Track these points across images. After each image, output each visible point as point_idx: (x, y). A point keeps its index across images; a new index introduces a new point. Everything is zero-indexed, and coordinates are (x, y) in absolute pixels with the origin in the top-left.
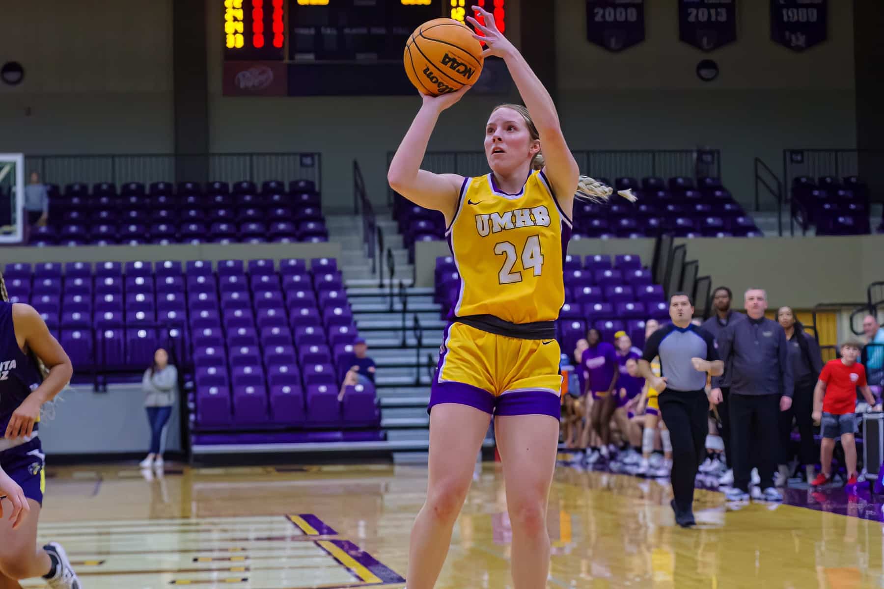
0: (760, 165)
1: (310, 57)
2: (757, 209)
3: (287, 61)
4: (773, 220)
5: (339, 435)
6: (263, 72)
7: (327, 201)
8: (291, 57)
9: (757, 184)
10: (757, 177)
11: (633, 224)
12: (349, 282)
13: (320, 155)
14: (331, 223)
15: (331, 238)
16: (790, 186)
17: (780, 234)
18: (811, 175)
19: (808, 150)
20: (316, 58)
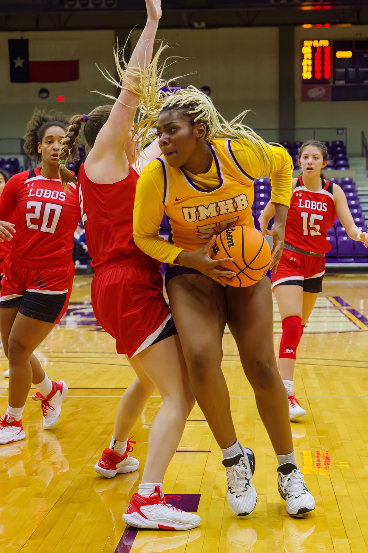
1: (342, 83)
3: (331, 84)
5: (352, 260)
6: (320, 90)
7: (349, 150)
8: (334, 82)
12: (359, 189)
13: (346, 128)
14: (351, 161)
15: (351, 168)
20: (346, 83)
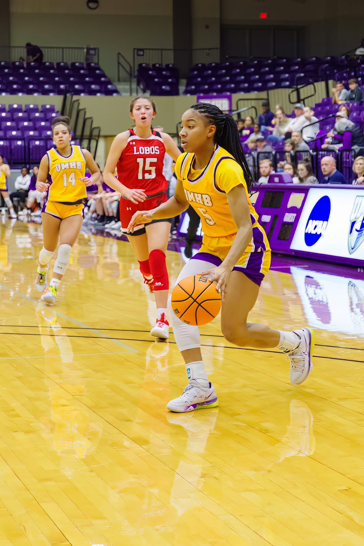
0: (120, 57)
2: (119, 80)
4: (127, 87)
9: (119, 67)
10: (119, 63)
11: (51, 88)
16: (136, 68)
17: (131, 95)
18: (148, 63)
19: (147, 49)
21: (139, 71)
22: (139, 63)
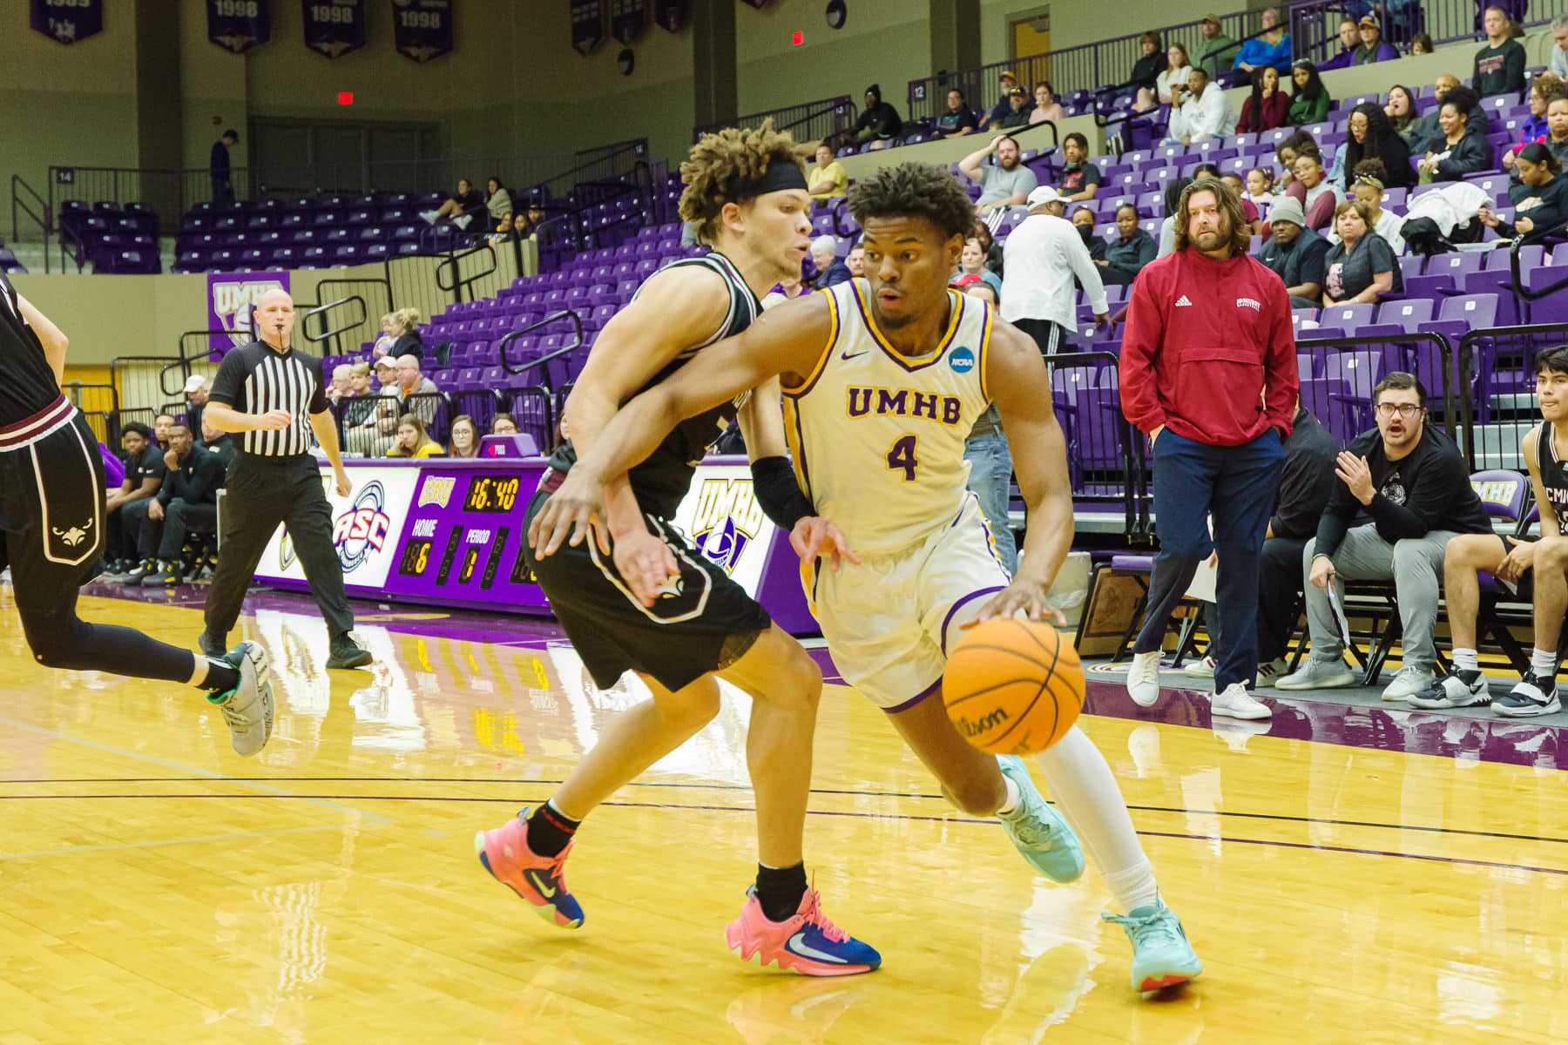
0: (19, 185)
2: (15, 240)
4: (37, 253)
9: (14, 207)
10: (15, 199)
16: (57, 211)
17: (47, 272)
18: (83, 199)
19: (80, 169)
21: (62, 217)
22: (62, 199)
